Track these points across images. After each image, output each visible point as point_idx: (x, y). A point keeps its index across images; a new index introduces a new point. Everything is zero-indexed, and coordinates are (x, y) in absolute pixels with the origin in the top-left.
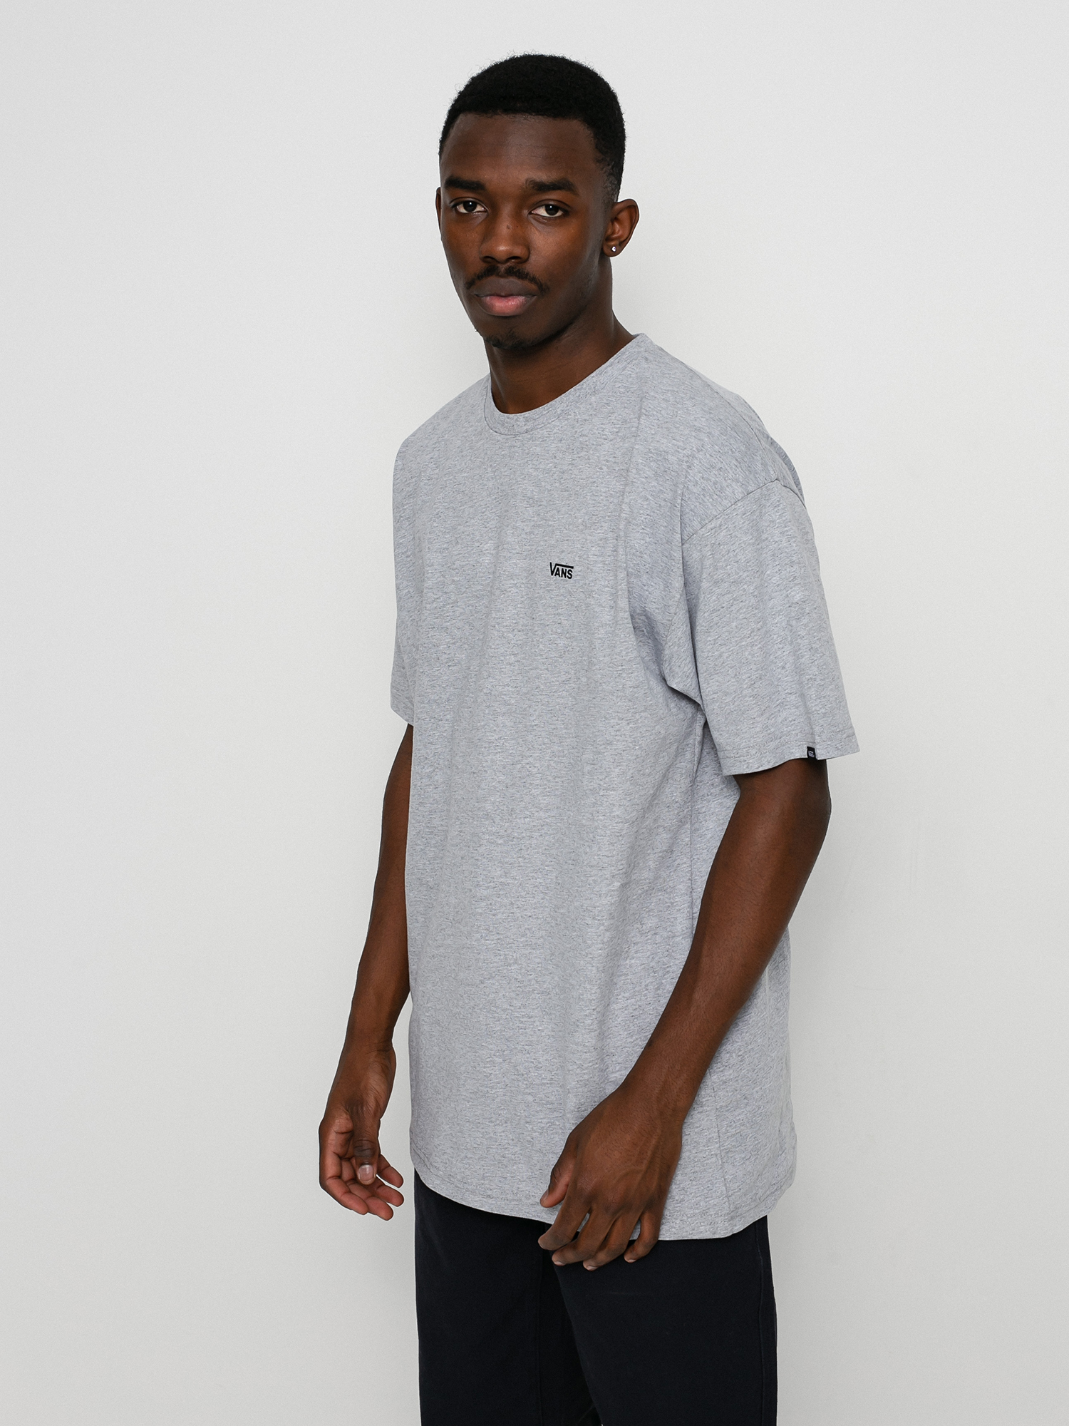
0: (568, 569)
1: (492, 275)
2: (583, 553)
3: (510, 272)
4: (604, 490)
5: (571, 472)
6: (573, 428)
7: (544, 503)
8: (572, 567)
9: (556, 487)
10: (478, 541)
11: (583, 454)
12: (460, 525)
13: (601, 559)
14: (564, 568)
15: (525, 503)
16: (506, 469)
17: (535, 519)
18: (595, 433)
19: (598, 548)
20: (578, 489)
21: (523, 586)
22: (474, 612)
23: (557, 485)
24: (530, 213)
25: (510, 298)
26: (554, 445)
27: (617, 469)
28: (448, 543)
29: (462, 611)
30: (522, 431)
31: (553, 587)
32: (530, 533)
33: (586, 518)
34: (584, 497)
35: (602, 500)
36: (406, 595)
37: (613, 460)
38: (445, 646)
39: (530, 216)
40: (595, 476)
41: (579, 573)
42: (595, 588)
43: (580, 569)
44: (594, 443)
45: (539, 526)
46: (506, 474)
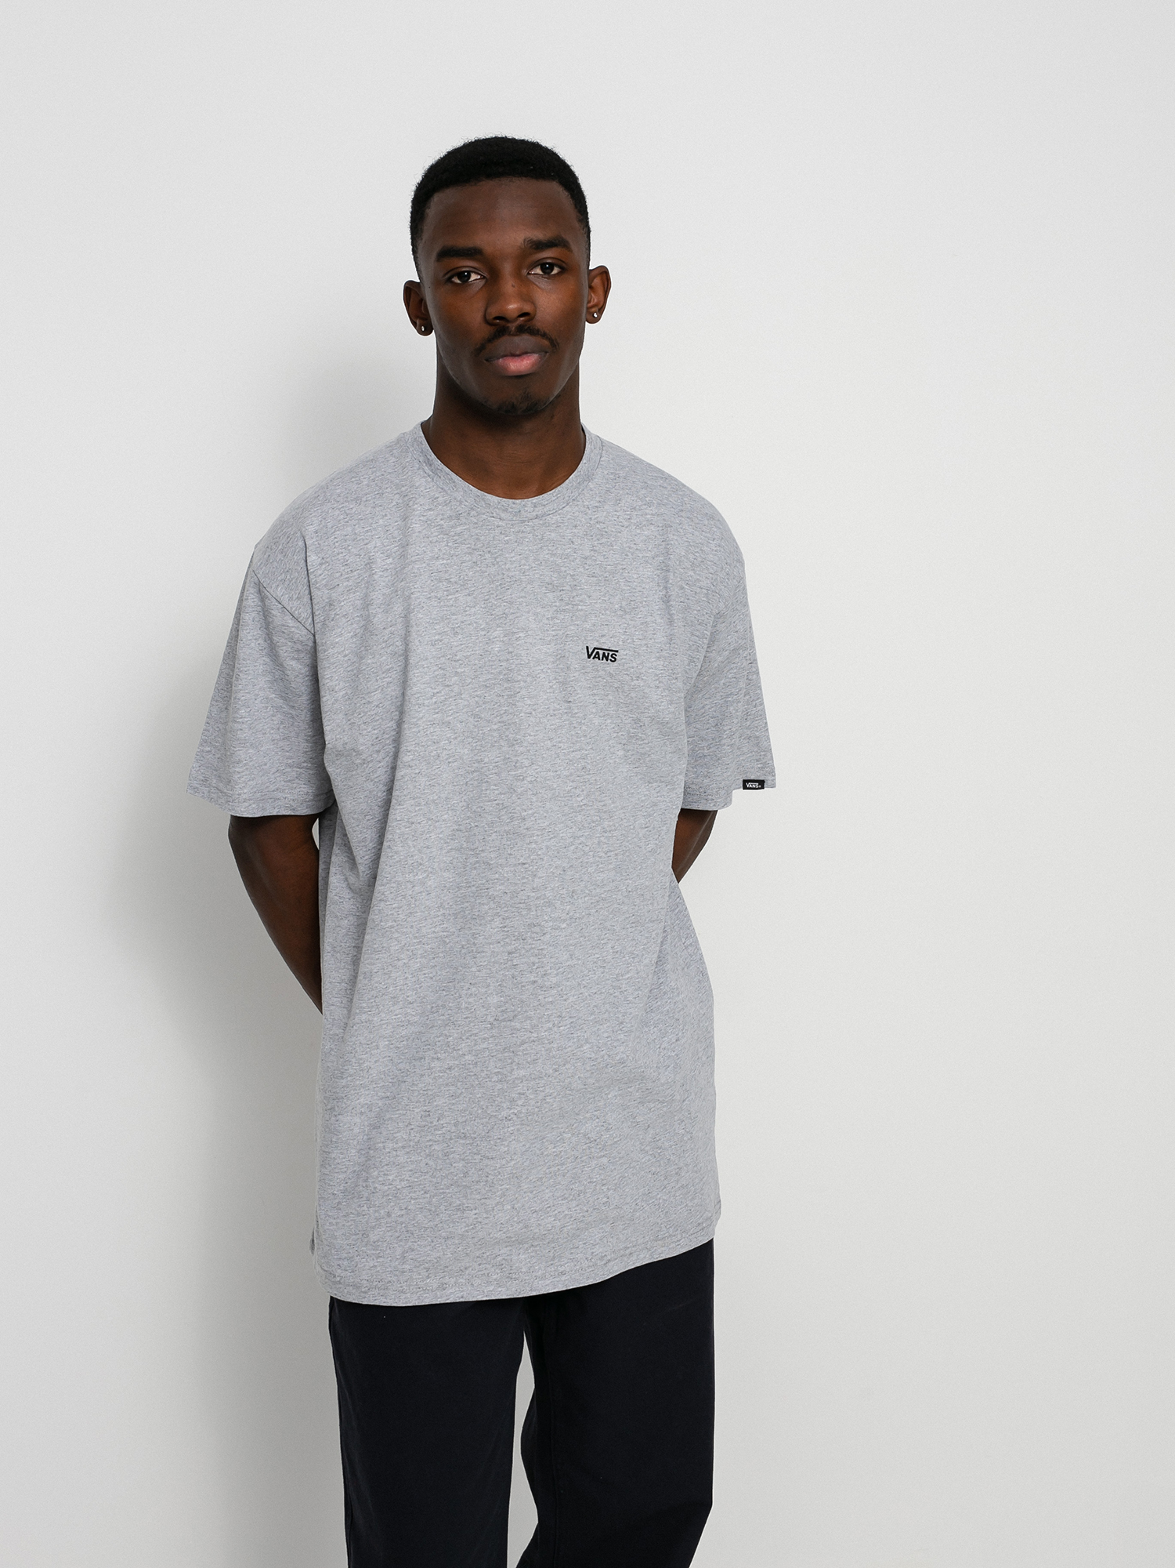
0: (611, 653)
2: (627, 637)
3: (521, 330)
4: (635, 576)
6: (586, 514)
7: (568, 588)
8: (617, 651)
9: (580, 572)
10: (483, 630)
12: (454, 614)
13: (644, 642)
14: (606, 653)
15: (544, 588)
17: (558, 604)
19: (641, 632)
20: (607, 574)
21: (549, 671)
22: (481, 703)
23: (582, 570)
24: (529, 273)
25: (525, 356)
26: (568, 531)
27: (641, 555)
28: (439, 634)
29: (466, 703)
31: (589, 670)
32: (553, 618)
33: (624, 603)
34: (616, 583)
35: (636, 586)
37: (634, 546)
38: (447, 742)
40: (624, 563)
41: (625, 657)
43: (625, 653)
45: (564, 611)
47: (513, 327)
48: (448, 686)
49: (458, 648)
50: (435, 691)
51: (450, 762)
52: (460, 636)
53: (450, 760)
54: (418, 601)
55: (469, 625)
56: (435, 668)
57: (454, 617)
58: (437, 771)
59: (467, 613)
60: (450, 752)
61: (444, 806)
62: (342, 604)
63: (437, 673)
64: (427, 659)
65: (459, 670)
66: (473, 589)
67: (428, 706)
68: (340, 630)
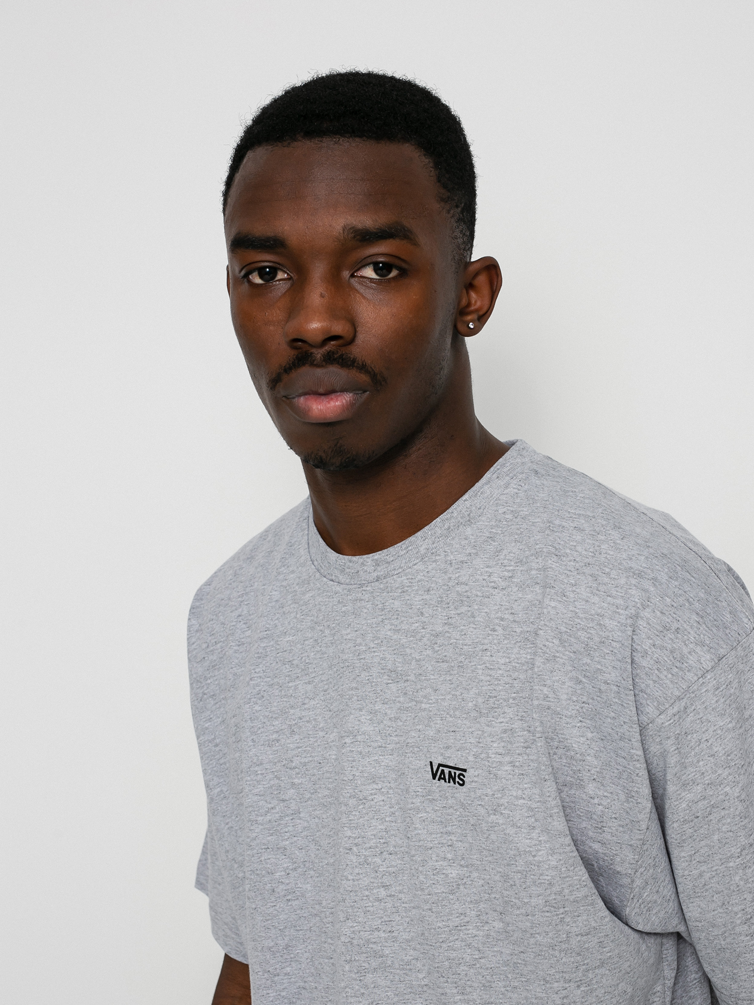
0: (458, 772)
1: (304, 364)
2: (480, 750)
3: (330, 359)
4: (502, 661)
5: (447, 635)
6: (445, 573)
7: (412, 678)
8: (465, 770)
9: (428, 655)
10: (322, 729)
11: (464, 609)
12: (292, 707)
13: (507, 759)
14: (453, 771)
15: (386, 677)
16: (349, 631)
17: (401, 699)
18: (478, 580)
19: (503, 744)
20: (462, 658)
21: (391, 791)
22: (320, 826)
23: (429, 652)
24: (352, 276)
25: (333, 396)
26: (418, 598)
27: (518, 630)
28: (277, 732)
29: (306, 824)
30: (371, 579)
31: (437, 796)
32: (397, 719)
33: (480, 700)
34: (473, 671)
35: (502, 675)
36: (218, 795)
37: (511, 618)
38: (283, 873)
39: (353, 280)
40: (486, 641)
41: (476, 779)
42: (504, 801)
43: (476, 773)
44: (479, 594)
45: (407, 709)
46: (349, 637)
47: (319, 354)
48: (283, 801)
49: (294, 752)
50: (270, 806)
51: (289, 900)
52: (297, 737)
53: (288, 898)
54: (258, 689)
55: (308, 722)
56: (271, 776)
57: (292, 711)
58: (271, 910)
59: (306, 706)
60: (288, 887)
61: (285, 956)
62: (209, 681)
63: (272, 783)
64: (261, 764)
65: (296, 781)
66: (313, 675)
67: (262, 825)
68: (209, 713)
